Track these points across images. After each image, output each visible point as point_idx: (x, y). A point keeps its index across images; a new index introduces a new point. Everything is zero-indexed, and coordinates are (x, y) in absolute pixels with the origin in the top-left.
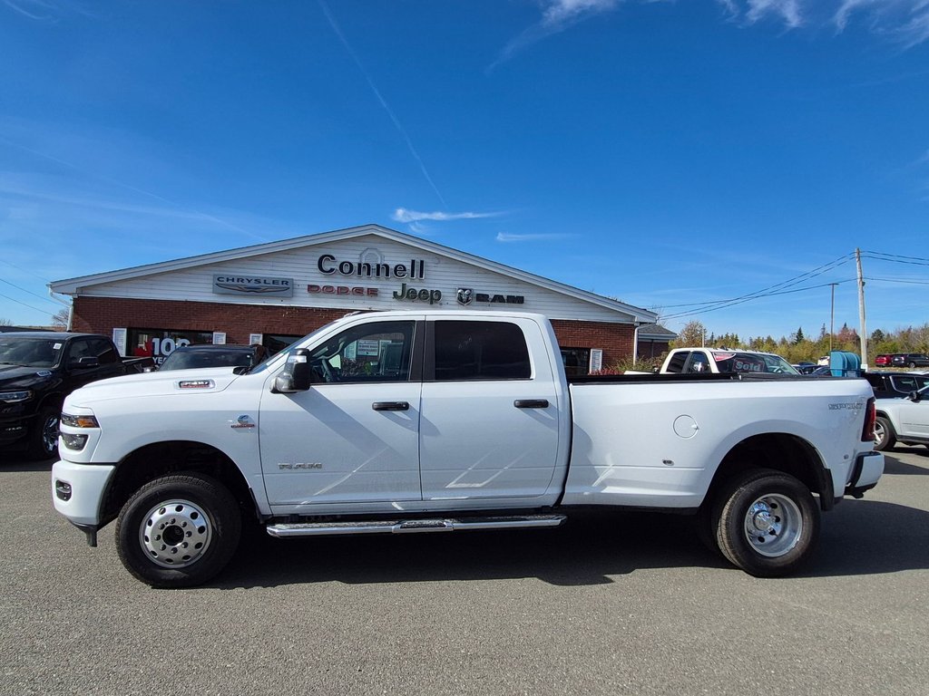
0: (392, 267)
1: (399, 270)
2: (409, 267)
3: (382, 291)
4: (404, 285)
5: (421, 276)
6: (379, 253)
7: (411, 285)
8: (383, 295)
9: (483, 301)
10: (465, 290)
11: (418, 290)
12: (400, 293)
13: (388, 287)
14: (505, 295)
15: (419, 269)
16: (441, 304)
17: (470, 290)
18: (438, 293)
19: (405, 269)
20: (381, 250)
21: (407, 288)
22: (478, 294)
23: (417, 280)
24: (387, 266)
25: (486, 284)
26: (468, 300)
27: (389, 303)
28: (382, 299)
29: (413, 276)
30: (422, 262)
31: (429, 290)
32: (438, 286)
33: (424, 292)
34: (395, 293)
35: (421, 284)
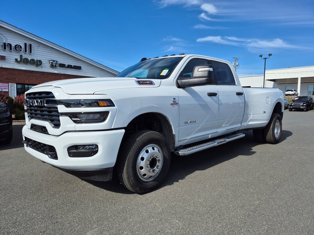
0: (13, 45)
1: (17, 48)
2: (23, 47)
3: (8, 58)
4: (21, 56)
5: (31, 52)
6: (4, 37)
7: (24, 56)
8: (8, 60)
9: (63, 67)
10: (54, 61)
11: (30, 59)
12: (19, 60)
13: (11, 56)
14: (73, 65)
15: (29, 48)
16: (42, 67)
17: (57, 61)
18: (40, 62)
19: (21, 48)
20: (5, 35)
21: (23, 58)
22: (60, 64)
23: (28, 54)
24: (10, 45)
25: (64, 59)
26: (56, 66)
27: (13, 65)
28: (8, 62)
29: (26, 51)
30: (30, 45)
31: (35, 59)
32: (40, 58)
33: (33, 60)
34: (16, 60)
35: (31, 56)
